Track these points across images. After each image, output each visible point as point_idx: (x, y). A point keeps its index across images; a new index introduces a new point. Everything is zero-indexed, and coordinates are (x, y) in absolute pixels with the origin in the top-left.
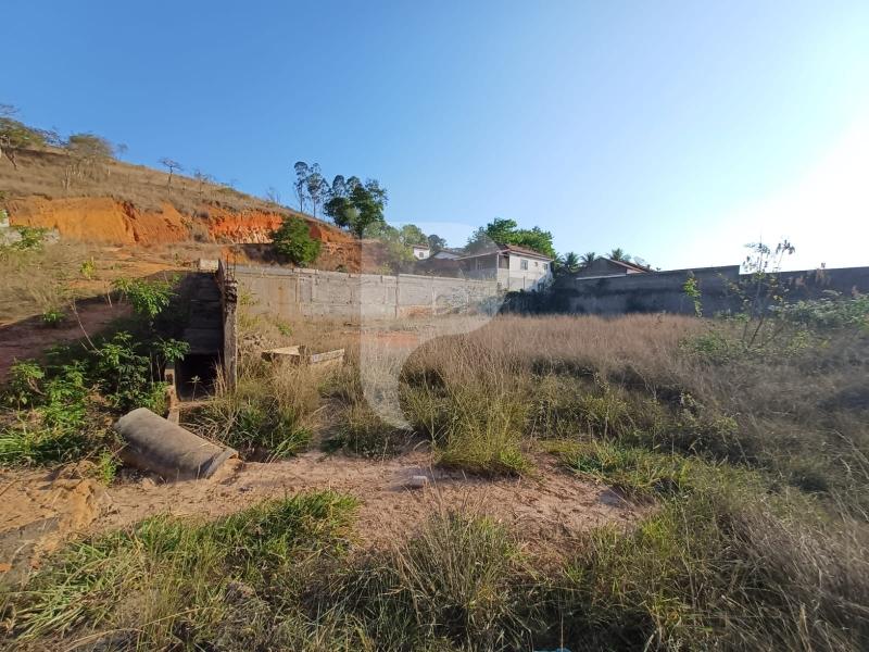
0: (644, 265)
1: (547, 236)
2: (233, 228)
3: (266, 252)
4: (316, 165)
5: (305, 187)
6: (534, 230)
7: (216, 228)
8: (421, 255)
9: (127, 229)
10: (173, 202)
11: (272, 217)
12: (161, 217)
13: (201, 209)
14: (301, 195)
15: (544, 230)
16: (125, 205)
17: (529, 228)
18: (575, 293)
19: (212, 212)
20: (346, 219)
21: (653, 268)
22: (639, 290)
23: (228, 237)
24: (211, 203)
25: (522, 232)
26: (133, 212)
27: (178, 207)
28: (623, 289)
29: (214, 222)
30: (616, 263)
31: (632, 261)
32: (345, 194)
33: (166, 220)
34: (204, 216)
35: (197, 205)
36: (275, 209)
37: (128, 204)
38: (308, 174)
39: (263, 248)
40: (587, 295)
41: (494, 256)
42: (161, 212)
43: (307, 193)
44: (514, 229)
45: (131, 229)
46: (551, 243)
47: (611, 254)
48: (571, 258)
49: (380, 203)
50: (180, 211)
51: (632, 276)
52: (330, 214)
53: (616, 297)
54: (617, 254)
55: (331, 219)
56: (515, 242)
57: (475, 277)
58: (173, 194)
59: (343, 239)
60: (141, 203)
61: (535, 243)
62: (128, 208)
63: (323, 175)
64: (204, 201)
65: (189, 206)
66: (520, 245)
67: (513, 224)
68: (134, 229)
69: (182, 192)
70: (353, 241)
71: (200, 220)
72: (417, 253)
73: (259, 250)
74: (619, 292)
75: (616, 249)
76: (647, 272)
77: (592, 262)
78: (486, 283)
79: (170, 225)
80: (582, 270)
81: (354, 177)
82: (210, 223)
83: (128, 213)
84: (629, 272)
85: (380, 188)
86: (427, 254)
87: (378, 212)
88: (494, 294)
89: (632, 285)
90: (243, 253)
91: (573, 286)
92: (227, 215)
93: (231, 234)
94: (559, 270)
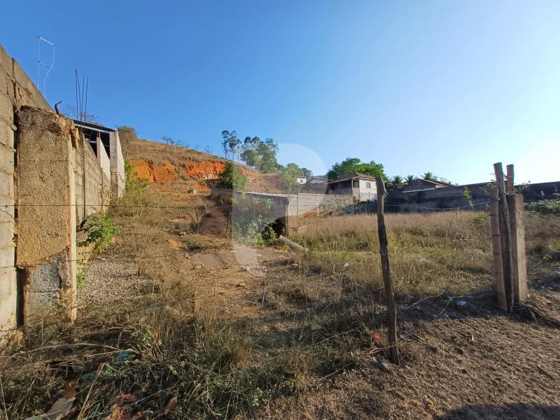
0: (447, 182)
1: (380, 167)
2: (198, 171)
3: (218, 184)
4: (234, 132)
5: (228, 144)
6: (371, 163)
7: (190, 172)
8: (301, 181)
9: (150, 175)
10: (168, 159)
11: (216, 164)
12: (165, 168)
13: (182, 162)
14: (226, 150)
15: (377, 163)
16: (149, 162)
17: (368, 161)
18: (403, 201)
19: (187, 163)
20: (253, 162)
21: (453, 183)
22: (445, 197)
23: (196, 176)
24: (186, 159)
25: (363, 165)
26: (153, 166)
27: (171, 162)
28: (434, 197)
30: (428, 181)
31: (439, 180)
32: (252, 147)
33: (167, 169)
34: (184, 166)
35: (180, 160)
36: (217, 159)
38: (229, 137)
39: (216, 182)
40: (411, 202)
41: (350, 181)
42: (165, 165)
43: (229, 148)
44: (359, 164)
45: (152, 175)
46: (383, 171)
47: (424, 175)
48: (397, 180)
49: (274, 152)
50: (173, 164)
51: (439, 189)
52: (244, 160)
53: (430, 202)
54: (428, 176)
55: (245, 163)
56: (360, 172)
57: (340, 193)
58: (168, 155)
59: (255, 174)
60: (156, 161)
61: (373, 171)
62: (150, 164)
63: (238, 137)
64: (183, 158)
65: (177, 161)
66: (363, 173)
67: (359, 161)
68: (154, 175)
69: (171, 153)
70: (260, 175)
71: (182, 168)
72: (299, 180)
73: (214, 183)
74: (431, 200)
75: (427, 173)
76: (449, 186)
77: (411, 181)
78: (346, 197)
79: (169, 172)
80: (405, 187)
81: (256, 137)
82: (187, 169)
83: (150, 167)
84: (437, 187)
85: (274, 143)
86: (305, 181)
87: (273, 157)
88: (352, 203)
89: (440, 194)
90: (206, 185)
91: (401, 196)
92: (195, 164)
94: (391, 187)
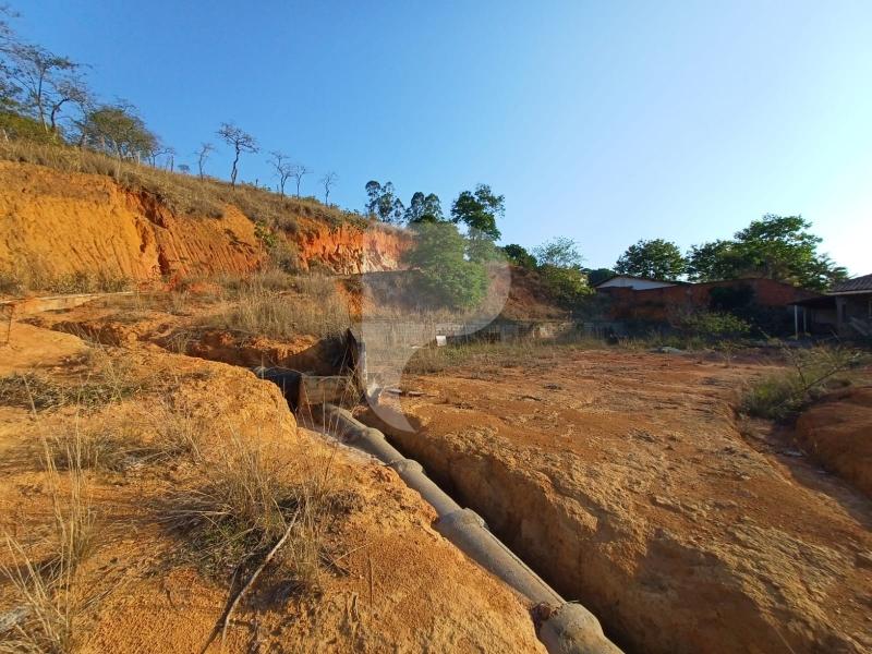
2: (331, 247)
4: (389, 183)
5: (377, 208)
7: (308, 248)
9: (143, 248)
10: (239, 204)
12: (218, 225)
13: (285, 218)
16: (144, 195)
19: (301, 223)
23: (327, 263)
24: (297, 211)
26: (161, 211)
27: (249, 212)
29: (305, 238)
33: (229, 232)
34: (290, 229)
35: (278, 211)
37: (150, 196)
38: (381, 194)
42: (219, 217)
45: (151, 248)
50: (252, 219)
58: (239, 191)
62: (152, 202)
63: (397, 195)
64: (287, 206)
65: (267, 211)
68: (160, 249)
71: (282, 235)
79: (235, 241)
81: (432, 195)
82: (299, 240)
83: (150, 215)
85: (495, 195)
92: (323, 228)
93: (330, 258)
